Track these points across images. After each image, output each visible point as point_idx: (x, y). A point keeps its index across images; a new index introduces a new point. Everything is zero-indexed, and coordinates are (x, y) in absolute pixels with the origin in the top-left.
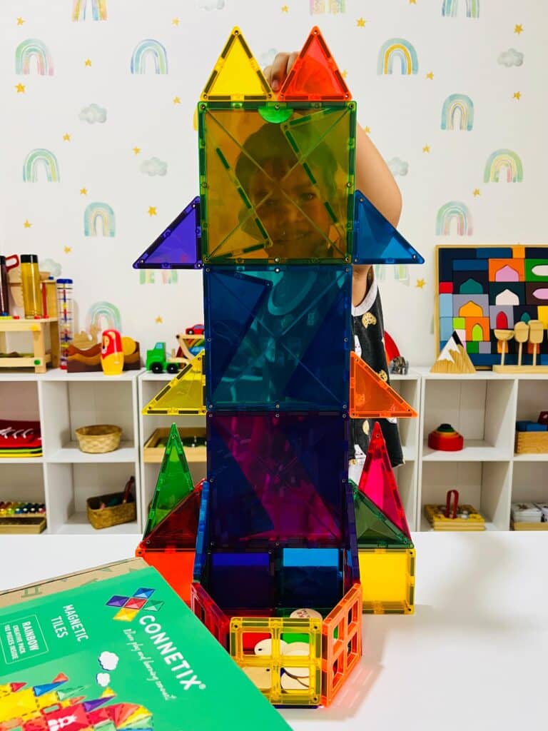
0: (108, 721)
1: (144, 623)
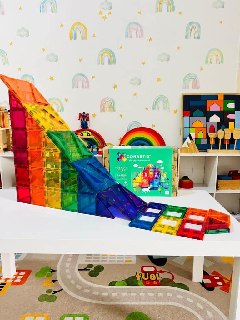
1: (129, 157)
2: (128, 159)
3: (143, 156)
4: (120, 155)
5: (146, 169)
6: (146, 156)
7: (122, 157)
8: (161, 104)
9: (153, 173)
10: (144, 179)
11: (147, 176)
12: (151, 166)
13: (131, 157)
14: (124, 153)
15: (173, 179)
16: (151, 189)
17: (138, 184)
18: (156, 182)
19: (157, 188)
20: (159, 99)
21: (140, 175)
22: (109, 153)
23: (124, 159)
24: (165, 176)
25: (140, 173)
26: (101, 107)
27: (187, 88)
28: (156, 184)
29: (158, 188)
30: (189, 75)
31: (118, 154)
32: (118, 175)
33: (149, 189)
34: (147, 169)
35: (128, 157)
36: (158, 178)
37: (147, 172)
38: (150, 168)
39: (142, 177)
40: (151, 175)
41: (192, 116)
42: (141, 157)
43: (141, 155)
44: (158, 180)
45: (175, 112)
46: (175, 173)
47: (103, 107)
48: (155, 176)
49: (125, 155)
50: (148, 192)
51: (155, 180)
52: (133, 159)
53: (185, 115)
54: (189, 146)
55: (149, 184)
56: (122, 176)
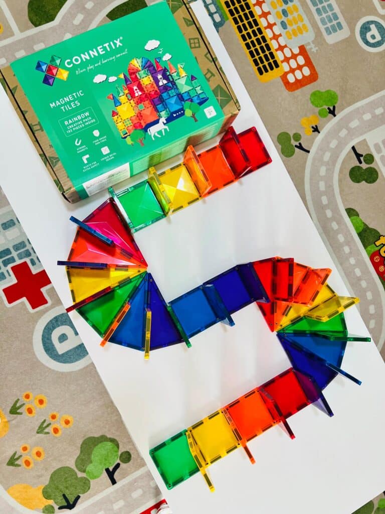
0: (137, 74)
1: (72, 65)
2: (71, 71)
3: (105, 48)
5: (129, 77)
6: (111, 43)
9: (152, 79)
10: (137, 103)
11: (140, 93)
12: (137, 63)
13: (77, 60)
16: (169, 120)
17: (129, 123)
18: (170, 97)
19: (181, 113)
21: (123, 99)
23: (63, 75)
24: (183, 74)
25: (119, 93)
28: (173, 104)
29: (182, 109)
31: (39, 66)
32: (66, 123)
33: (164, 124)
35: (69, 63)
36: (170, 85)
37: (136, 83)
38: (138, 71)
39: (132, 101)
40: (149, 86)
42: (101, 53)
43: (99, 48)
44: (172, 92)
46: (205, 56)
48: (161, 84)
49: (58, 62)
50: (163, 131)
51: (165, 95)
52: (84, 64)
55: (158, 112)
56: (79, 121)
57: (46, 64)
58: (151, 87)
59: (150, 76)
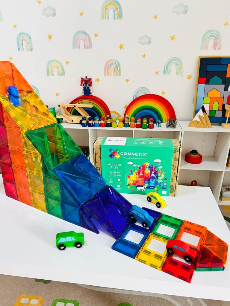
2: (122, 157)
3: (138, 154)
4: (112, 151)
5: (141, 167)
6: (142, 154)
7: (115, 154)
8: (173, 68)
9: (150, 172)
10: (139, 177)
11: (142, 174)
12: (147, 164)
13: (125, 154)
14: (117, 150)
15: (172, 179)
16: (147, 188)
17: (132, 182)
18: (152, 181)
20: (171, 61)
21: (135, 173)
22: (100, 149)
23: (118, 156)
24: (163, 176)
25: (134, 171)
26: (105, 71)
27: (206, 48)
28: (152, 183)
29: (154, 187)
30: (209, 31)
31: (111, 150)
32: (110, 172)
33: (145, 188)
34: (143, 168)
35: (122, 154)
36: (155, 177)
37: (143, 171)
38: (146, 167)
39: (137, 176)
40: (147, 174)
41: (209, 84)
42: (136, 155)
43: (136, 153)
44: (154, 180)
45: (189, 77)
46: (175, 174)
47: (107, 70)
48: (152, 175)
49: (118, 151)
50: (143, 190)
51: (151, 179)
52: (127, 156)
53: (200, 82)
54: (200, 120)
55: (145, 183)
56: (115, 173)
57: (113, 150)
58: (148, 174)
59: (150, 171)
